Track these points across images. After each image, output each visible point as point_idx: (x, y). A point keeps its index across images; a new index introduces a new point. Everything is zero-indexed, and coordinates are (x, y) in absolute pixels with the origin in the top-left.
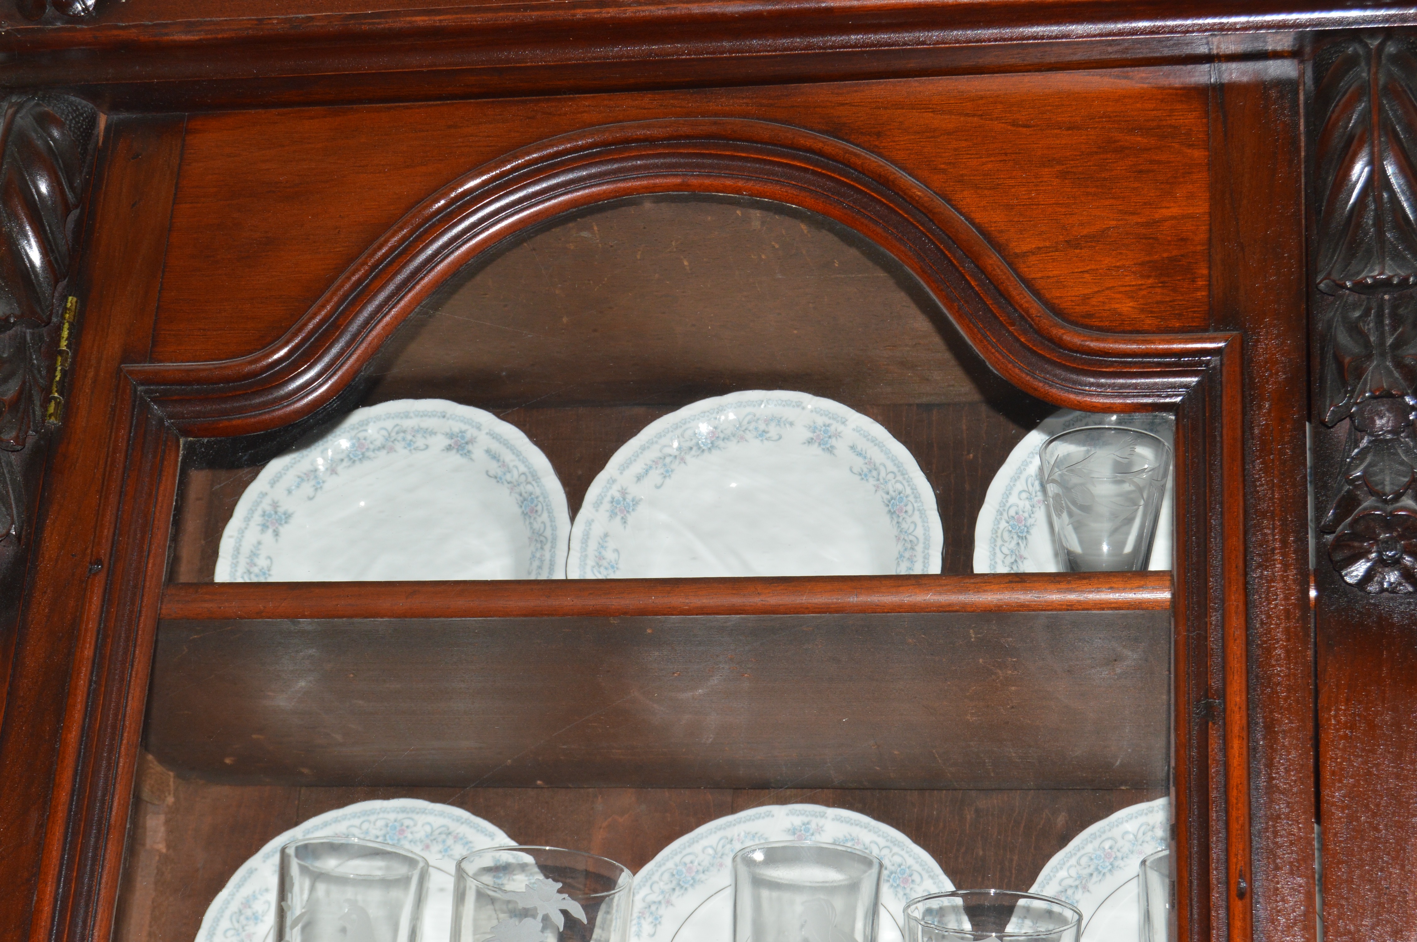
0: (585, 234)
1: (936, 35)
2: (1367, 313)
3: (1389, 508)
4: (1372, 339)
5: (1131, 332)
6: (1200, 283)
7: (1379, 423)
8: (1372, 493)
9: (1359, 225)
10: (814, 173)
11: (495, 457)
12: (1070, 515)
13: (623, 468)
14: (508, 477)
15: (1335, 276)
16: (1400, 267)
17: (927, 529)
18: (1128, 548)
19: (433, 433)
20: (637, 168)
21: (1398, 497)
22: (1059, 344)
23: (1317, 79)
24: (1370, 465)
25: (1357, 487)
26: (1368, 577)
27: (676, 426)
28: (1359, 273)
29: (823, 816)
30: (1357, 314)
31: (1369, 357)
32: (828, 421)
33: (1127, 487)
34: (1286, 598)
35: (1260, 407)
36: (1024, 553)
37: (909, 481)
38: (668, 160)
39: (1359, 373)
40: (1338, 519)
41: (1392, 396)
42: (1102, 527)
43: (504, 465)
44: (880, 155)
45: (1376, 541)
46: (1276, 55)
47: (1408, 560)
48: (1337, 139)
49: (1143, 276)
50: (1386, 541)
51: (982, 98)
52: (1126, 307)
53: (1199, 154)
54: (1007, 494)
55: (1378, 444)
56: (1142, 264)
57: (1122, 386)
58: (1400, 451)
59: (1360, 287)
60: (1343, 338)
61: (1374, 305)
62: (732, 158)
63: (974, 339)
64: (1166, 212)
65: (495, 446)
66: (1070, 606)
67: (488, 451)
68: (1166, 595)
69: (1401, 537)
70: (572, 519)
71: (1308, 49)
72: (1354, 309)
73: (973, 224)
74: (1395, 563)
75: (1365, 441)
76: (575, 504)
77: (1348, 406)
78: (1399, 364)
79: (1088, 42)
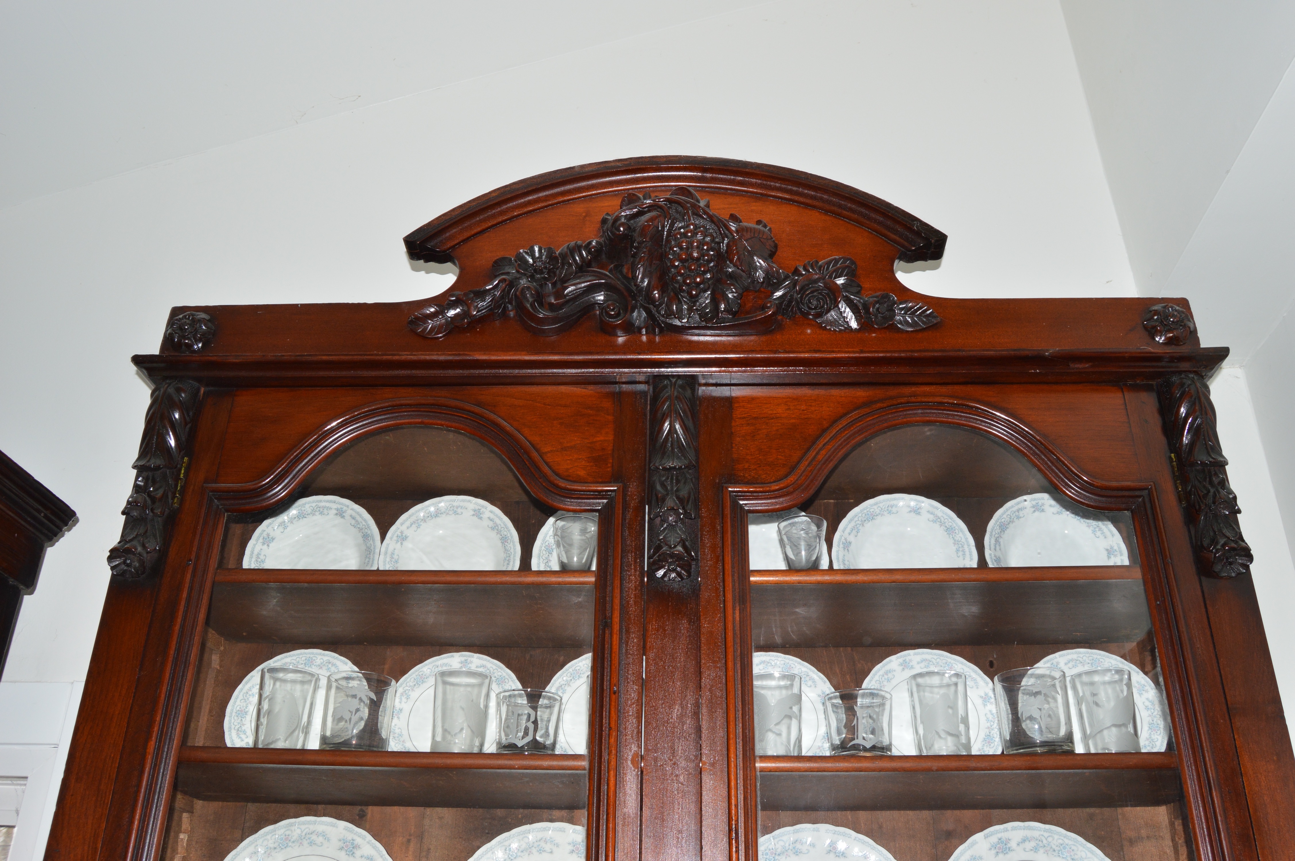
0: (387, 438)
1: (517, 371)
2: (667, 478)
3: (672, 551)
4: (669, 488)
5: (584, 483)
6: (609, 465)
7: (670, 518)
8: (666, 545)
9: (666, 446)
10: (470, 419)
11: (354, 518)
12: (564, 547)
13: (402, 524)
14: (359, 526)
15: (657, 464)
16: (679, 462)
17: (515, 549)
18: (584, 561)
19: (331, 508)
20: (404, 415)
21: (675, 546)
22: (557, 486)
23: (654, 391)
24: (666, 534)
25: (661, 542)
26: (665, 575)
27: (423, 509)
28: (665, 464)
29: (473, 657)
30: (664, 479)
31: (667, 494)
32: (480, 508)
33: (583, 538)
34: (635, 582)
35: (629, 511)
36: (551, 559)
37: (509, 531)
38: (416, 413)
39: (664, 500)
40: (654, 554)
41: (674, 509)
42: (575, 552)
43: (357, 521)
44: (495, 414)
45: (668, 562)
46: (640, 383)
47: (679, 569)
48: (659, 415)
49: (588, 462)
50: (671, 562)
51: (533, 394)
52: (582, 473)
53: (610, 418)
54: (545, 537)
55: (670, 525)
56: (589, 457)
57: (580, 503)
58: (678, 529)
59: (665, 469)
60: (659, 487)
61: (670, 475)
62: (440, 413)
63: (527, 484)
64: (598, 439)
65: (354, 514)
66: (559, 583)
67: (351, 516)
68: (593, 579)
69: (676, 561)
70: (382, 542)
71: (651, 381)
72: (663, 477)
73: (528, 441)
74: (674, 570)
75: (665, 526)
76: (383, 537)
77: (659, 512)
78: (678, 498)
79: (572, 376)
